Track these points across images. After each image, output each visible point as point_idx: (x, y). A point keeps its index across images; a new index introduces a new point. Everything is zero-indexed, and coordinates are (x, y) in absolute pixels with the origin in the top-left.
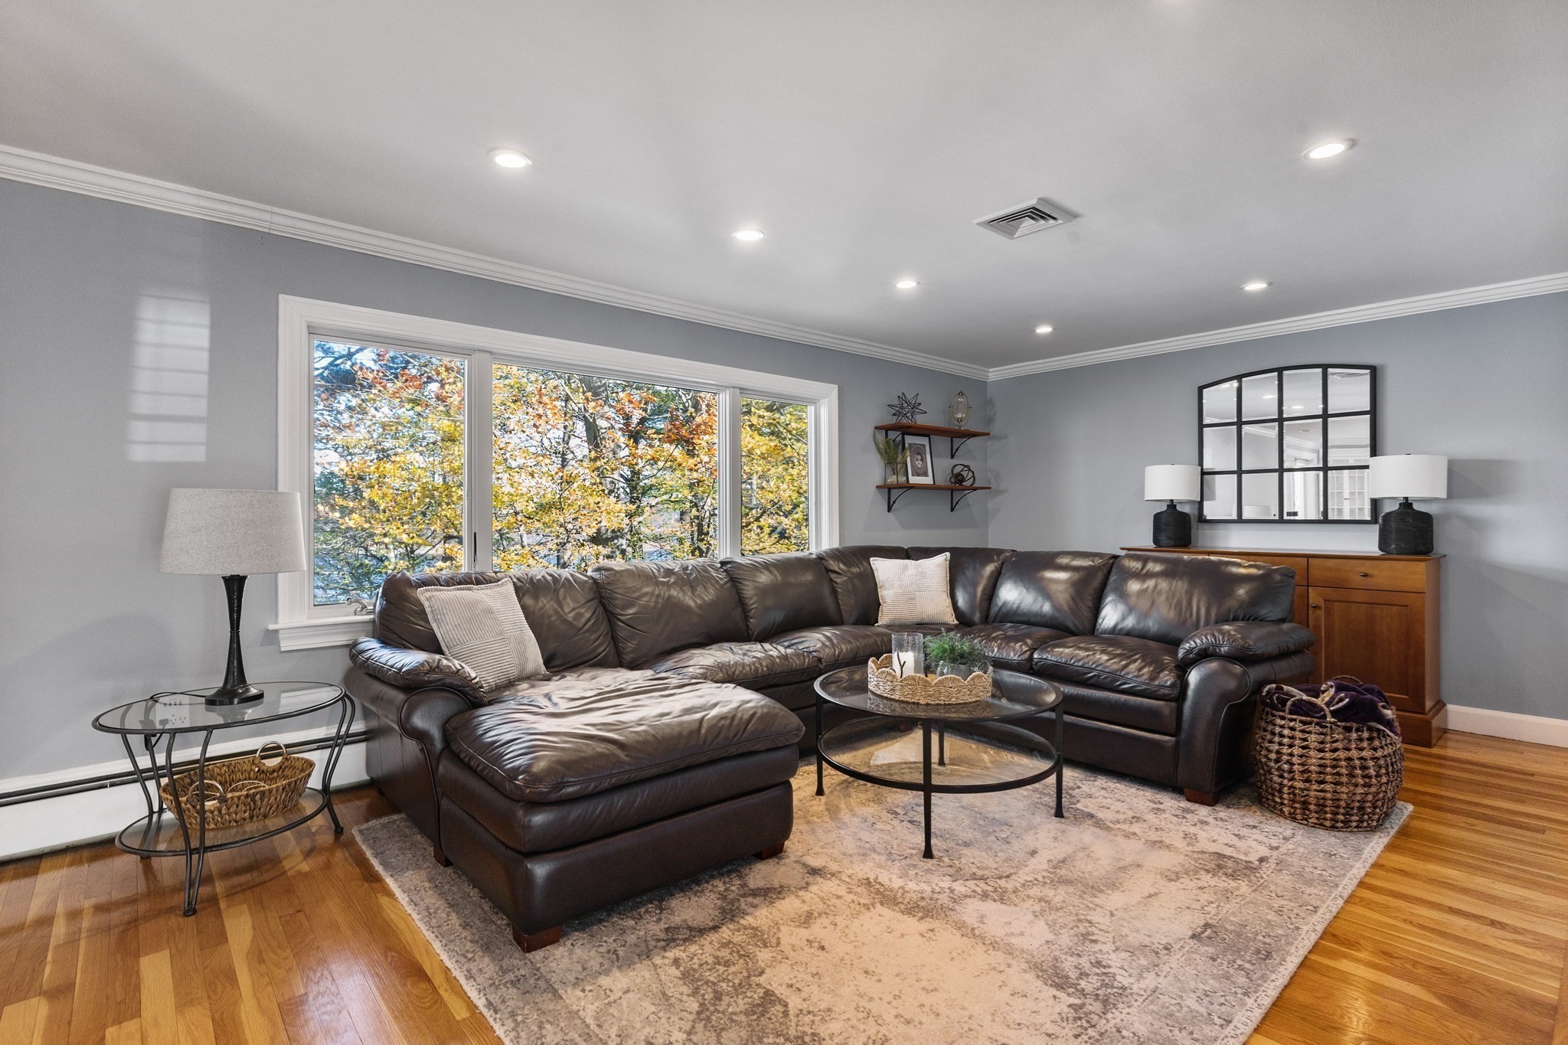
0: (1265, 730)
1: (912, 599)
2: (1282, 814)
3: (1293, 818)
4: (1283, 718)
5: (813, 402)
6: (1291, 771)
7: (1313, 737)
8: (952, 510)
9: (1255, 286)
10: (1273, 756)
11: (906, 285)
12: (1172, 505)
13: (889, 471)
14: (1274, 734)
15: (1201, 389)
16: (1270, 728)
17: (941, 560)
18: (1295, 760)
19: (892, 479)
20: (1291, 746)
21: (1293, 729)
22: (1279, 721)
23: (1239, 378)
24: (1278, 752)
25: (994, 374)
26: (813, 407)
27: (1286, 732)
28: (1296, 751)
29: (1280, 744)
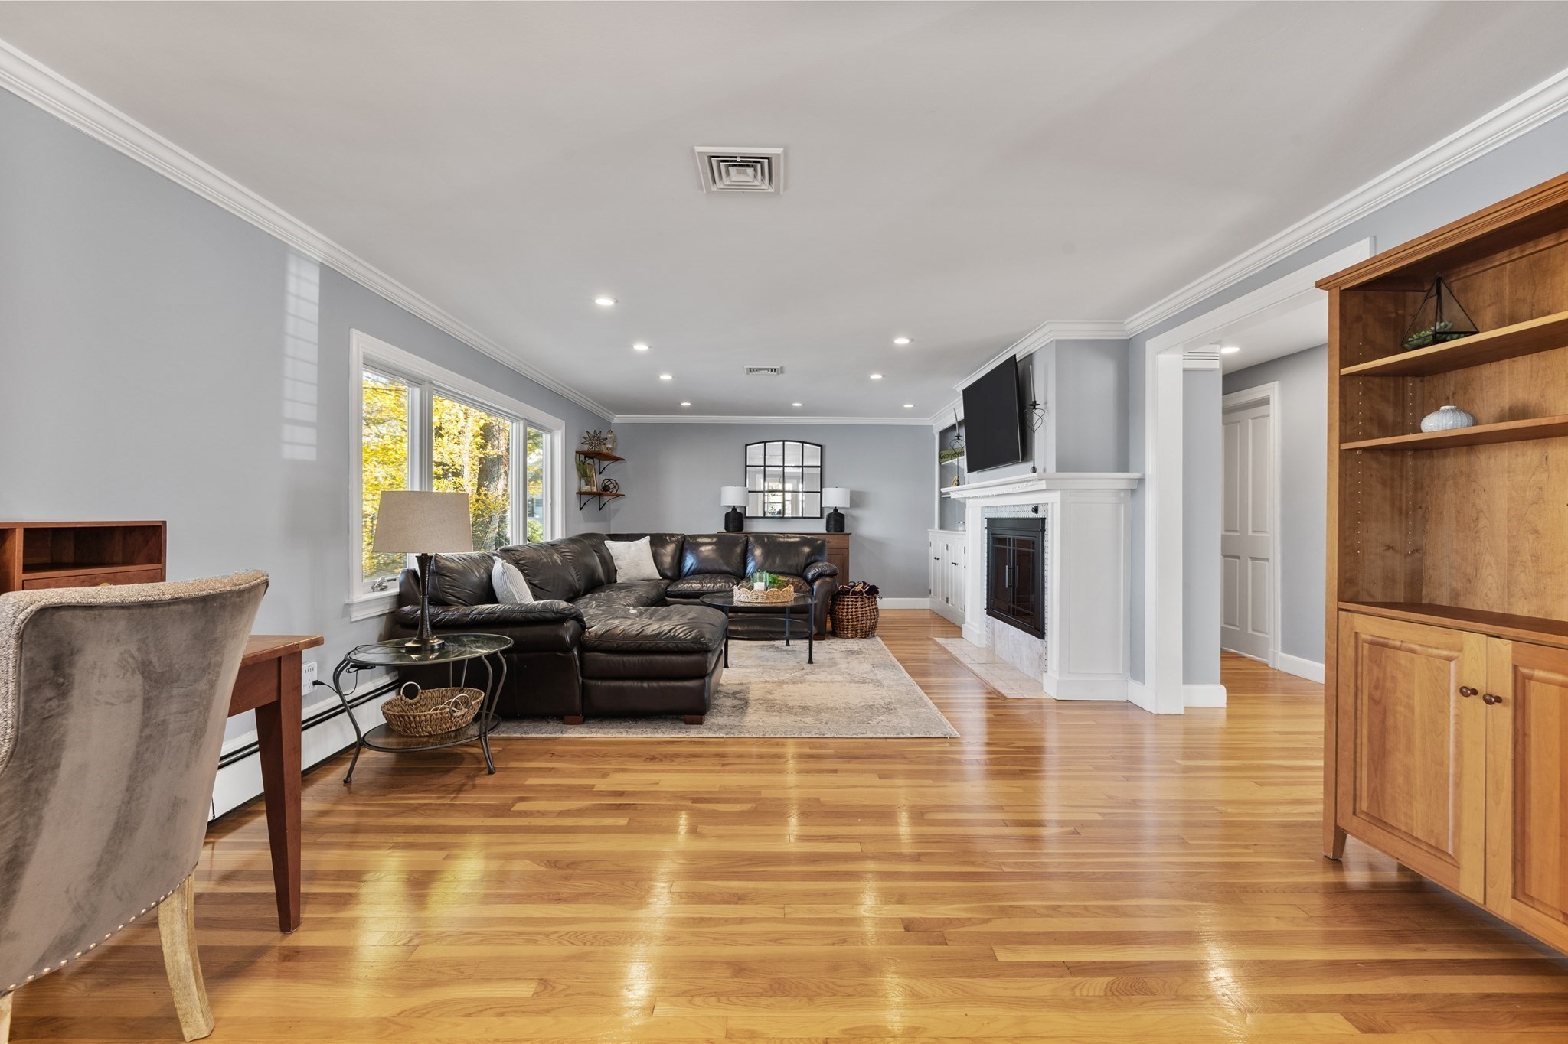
0: (839, 605)
1: (638, 565)
2: (848, 637)
3: (852, 638)
4: (848, 598)
5: (549, 431)
6: (852, 618)
7: (859, 603)
8: (600, 509)
9: (797, 405)
10: (845, 614)
11: (666, 377)
12: (734, 509)
13: (583, 482)
14: (844, 605)
15: (747, 445)
16: (842, 603)
17: (646, 540)
18: (854, 614)
19: (585, 489)
20: (852, 608)
21: (852, 601)
22: (846, 599)
23: (765, 442)
24: (847, 612)
25: (618, 419)
26: (549, 436)
27: (850, 603)
28: (854, 610)
29: (848, 609)
